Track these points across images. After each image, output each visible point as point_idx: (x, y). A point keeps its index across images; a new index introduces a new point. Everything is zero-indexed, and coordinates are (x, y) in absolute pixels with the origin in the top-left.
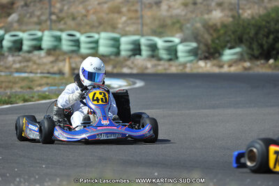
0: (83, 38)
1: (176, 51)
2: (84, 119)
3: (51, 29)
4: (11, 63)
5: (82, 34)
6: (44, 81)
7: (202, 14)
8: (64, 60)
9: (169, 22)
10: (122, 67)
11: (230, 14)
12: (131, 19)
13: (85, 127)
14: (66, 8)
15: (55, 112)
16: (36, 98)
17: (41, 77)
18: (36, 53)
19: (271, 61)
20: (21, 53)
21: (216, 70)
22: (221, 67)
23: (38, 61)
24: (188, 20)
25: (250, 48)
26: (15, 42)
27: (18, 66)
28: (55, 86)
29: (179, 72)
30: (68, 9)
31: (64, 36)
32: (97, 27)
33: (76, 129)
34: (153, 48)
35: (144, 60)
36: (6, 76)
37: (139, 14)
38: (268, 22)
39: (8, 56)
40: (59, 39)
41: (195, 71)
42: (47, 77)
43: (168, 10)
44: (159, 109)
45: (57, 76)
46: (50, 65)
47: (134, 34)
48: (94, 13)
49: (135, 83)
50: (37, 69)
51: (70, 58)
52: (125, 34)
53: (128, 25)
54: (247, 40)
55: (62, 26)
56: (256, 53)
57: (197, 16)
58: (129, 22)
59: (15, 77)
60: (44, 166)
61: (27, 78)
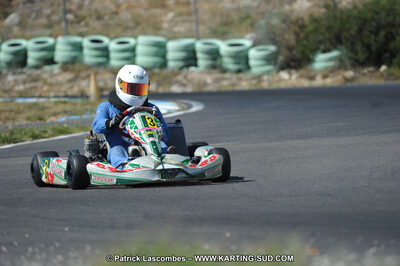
0: (113, 45)
1: (247, 58)
3: (67, 34)
4: (12, 84)
5: (111, 39)
6: (60, 108)
7: (282, 5)
8: (88, 77)
9: (235, 17)
10: (171, 84)
11: (322, 2)
12: (181, 14)
14: (87, 2)
16: (50, 132)
17: (56, 103)
18: (47, 68)
19: (383, 68)
20: (25, 70)
21: (305, 83)
22: (312, 78)
23: (50, 80)
24: (263, 14)
25: (353, 50)
26: (15, 54)
27: (21, 87)
28: (76, 114)
29: (253, 88)
30: (91, 3)
31: (86, 42)
32: (135, 27)
34: (214, 55)
35: (201, 72)
36: (6, 102)
37: (192, 8)
38: (377, 13)
39: (6, 75)
40: (79, 47)
41: (275, 86)
42: (65, 103)
44: (228, 141)
45: (79, 101)
46: (69, 85)
47: (186, 36)
49: (190, 107)
50: (49, 91)
51: (96, 74)
52: (174, 37)
53: (176, 24)
54: (347, 40)
55: (82, 29)
56: (362, 56)
57: (274, 7)
58: (179, 19)
59: (20, 104)
60: (67, 229)
61: (36, 104)
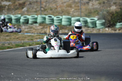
0: (55, 18)
1: (96, 24)
3: (41, 14)
4: (24, 29)
5: (55, 16)
6: (38, 37)
7: (107, 8)
8: (47, 28)
9: (93, 11)
11: (119, 7)
12: (76, 9)
14: (48, 5)
16: (34, 44)
17: (37, 35)
18: (35, 24)
20: (28, 25)
21: (113, 32)
22: (115, 30)
23: (35, 28)
24: (101, 10)
26: (25, 20)
27: (26, 30)
29: (97, 33)
30: (49, 5)
31: (47, 17)
32: (61, 13)
34: (86, 22)
36: (22, 34)
37: (80, 7)
39: (22, 26)
40: (45, 19)
41: (104, 32)
42: (39, 35)
43: (92, 6)
46: (41, 30)
47: (77, 16)
48: (60, 7)
50: (35, 31)
51: (49, 27)
52: (74, 16)
53: (75, 12)
55: (46, 13)
57: (105, 8)
58: (75, 11)
59: (25, 35)
60: (38, 74)
61: (31, 35)
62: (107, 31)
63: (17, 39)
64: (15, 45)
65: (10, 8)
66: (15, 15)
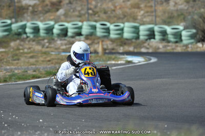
0: (112, 27)
1: (181, 36)
2: (78, 88)
3: (88, 20)
5: (111, 23)
7: (200, 9)
8: (98, 43)
9: (175, 14)
10: (141, 48)
12: (147, 12)
13: (79, 94)
14: (99, 5)
15: (54, 83)
18: (78, 37)
20: (66, 38)
24: (190, 13)
26: (62, 30)
27: (64, 47)
29: (183, 51)
30: (101, 5)
31: (98, 25)
32: (122, 19)
33: (73, 96)
34: (164, 33)
35: (157, 42)
36: (56, 55)
37: (153, 9)
39: (57, 40)
40: (94, 27)
41: (194, 50)
43: (174, 6)
44: (169, 78)
45: (93, 55)
47: (149, 24)
49: (150, 59)
51: (102, 41)
52: (143, 24)
53: (145, 17)
55: (96, 18)
57: (196, 10)
58: (146, 14)
59: (62, 56)
62: (200, 47)
63: (49, 63)
64: (44, 72)
65: (36, 10)
66: (45, 21)
